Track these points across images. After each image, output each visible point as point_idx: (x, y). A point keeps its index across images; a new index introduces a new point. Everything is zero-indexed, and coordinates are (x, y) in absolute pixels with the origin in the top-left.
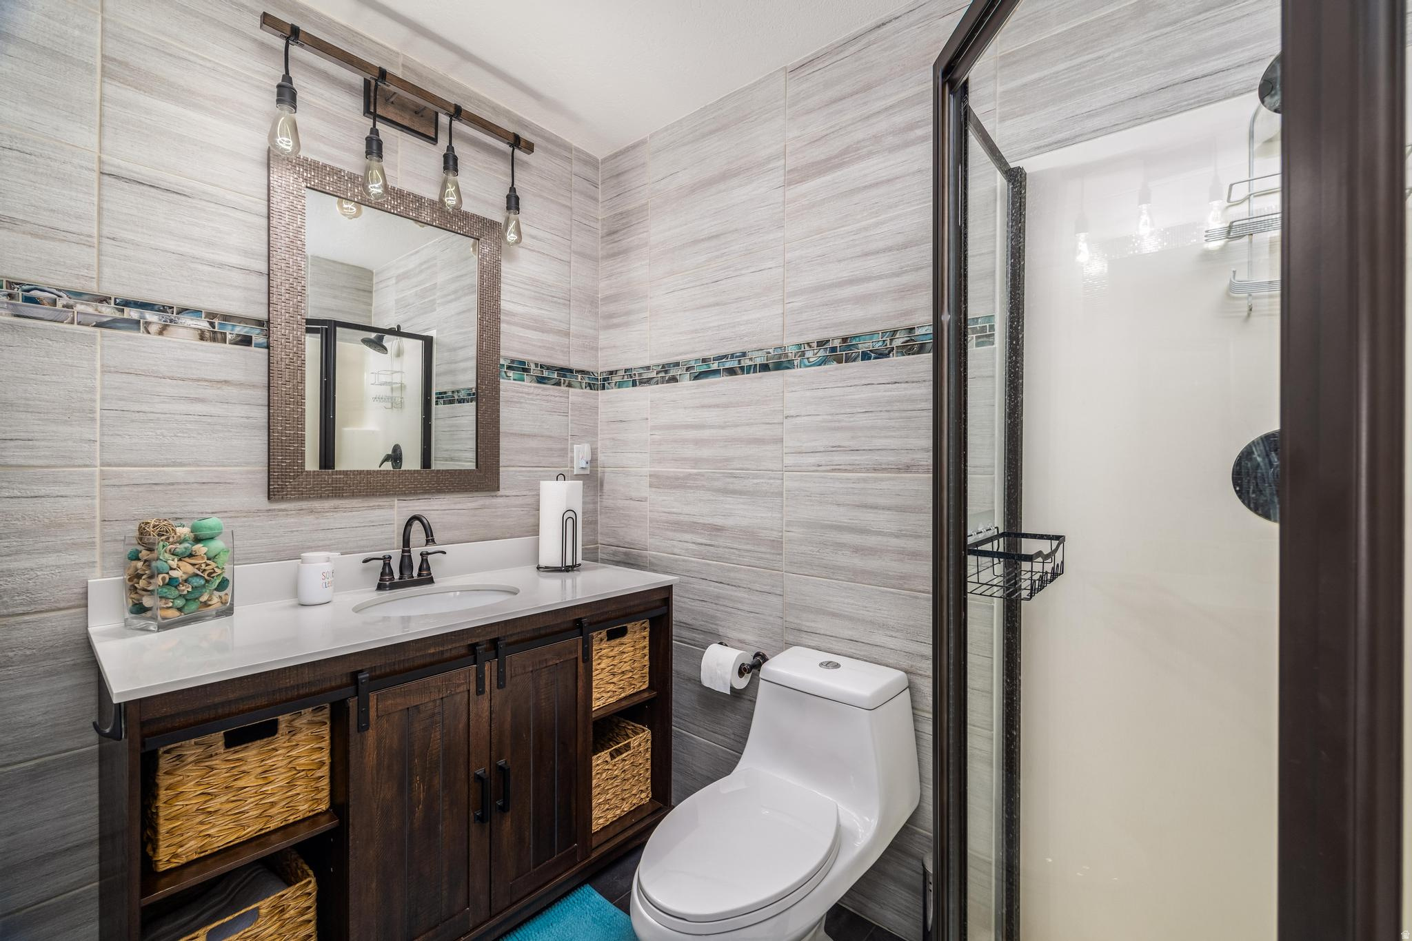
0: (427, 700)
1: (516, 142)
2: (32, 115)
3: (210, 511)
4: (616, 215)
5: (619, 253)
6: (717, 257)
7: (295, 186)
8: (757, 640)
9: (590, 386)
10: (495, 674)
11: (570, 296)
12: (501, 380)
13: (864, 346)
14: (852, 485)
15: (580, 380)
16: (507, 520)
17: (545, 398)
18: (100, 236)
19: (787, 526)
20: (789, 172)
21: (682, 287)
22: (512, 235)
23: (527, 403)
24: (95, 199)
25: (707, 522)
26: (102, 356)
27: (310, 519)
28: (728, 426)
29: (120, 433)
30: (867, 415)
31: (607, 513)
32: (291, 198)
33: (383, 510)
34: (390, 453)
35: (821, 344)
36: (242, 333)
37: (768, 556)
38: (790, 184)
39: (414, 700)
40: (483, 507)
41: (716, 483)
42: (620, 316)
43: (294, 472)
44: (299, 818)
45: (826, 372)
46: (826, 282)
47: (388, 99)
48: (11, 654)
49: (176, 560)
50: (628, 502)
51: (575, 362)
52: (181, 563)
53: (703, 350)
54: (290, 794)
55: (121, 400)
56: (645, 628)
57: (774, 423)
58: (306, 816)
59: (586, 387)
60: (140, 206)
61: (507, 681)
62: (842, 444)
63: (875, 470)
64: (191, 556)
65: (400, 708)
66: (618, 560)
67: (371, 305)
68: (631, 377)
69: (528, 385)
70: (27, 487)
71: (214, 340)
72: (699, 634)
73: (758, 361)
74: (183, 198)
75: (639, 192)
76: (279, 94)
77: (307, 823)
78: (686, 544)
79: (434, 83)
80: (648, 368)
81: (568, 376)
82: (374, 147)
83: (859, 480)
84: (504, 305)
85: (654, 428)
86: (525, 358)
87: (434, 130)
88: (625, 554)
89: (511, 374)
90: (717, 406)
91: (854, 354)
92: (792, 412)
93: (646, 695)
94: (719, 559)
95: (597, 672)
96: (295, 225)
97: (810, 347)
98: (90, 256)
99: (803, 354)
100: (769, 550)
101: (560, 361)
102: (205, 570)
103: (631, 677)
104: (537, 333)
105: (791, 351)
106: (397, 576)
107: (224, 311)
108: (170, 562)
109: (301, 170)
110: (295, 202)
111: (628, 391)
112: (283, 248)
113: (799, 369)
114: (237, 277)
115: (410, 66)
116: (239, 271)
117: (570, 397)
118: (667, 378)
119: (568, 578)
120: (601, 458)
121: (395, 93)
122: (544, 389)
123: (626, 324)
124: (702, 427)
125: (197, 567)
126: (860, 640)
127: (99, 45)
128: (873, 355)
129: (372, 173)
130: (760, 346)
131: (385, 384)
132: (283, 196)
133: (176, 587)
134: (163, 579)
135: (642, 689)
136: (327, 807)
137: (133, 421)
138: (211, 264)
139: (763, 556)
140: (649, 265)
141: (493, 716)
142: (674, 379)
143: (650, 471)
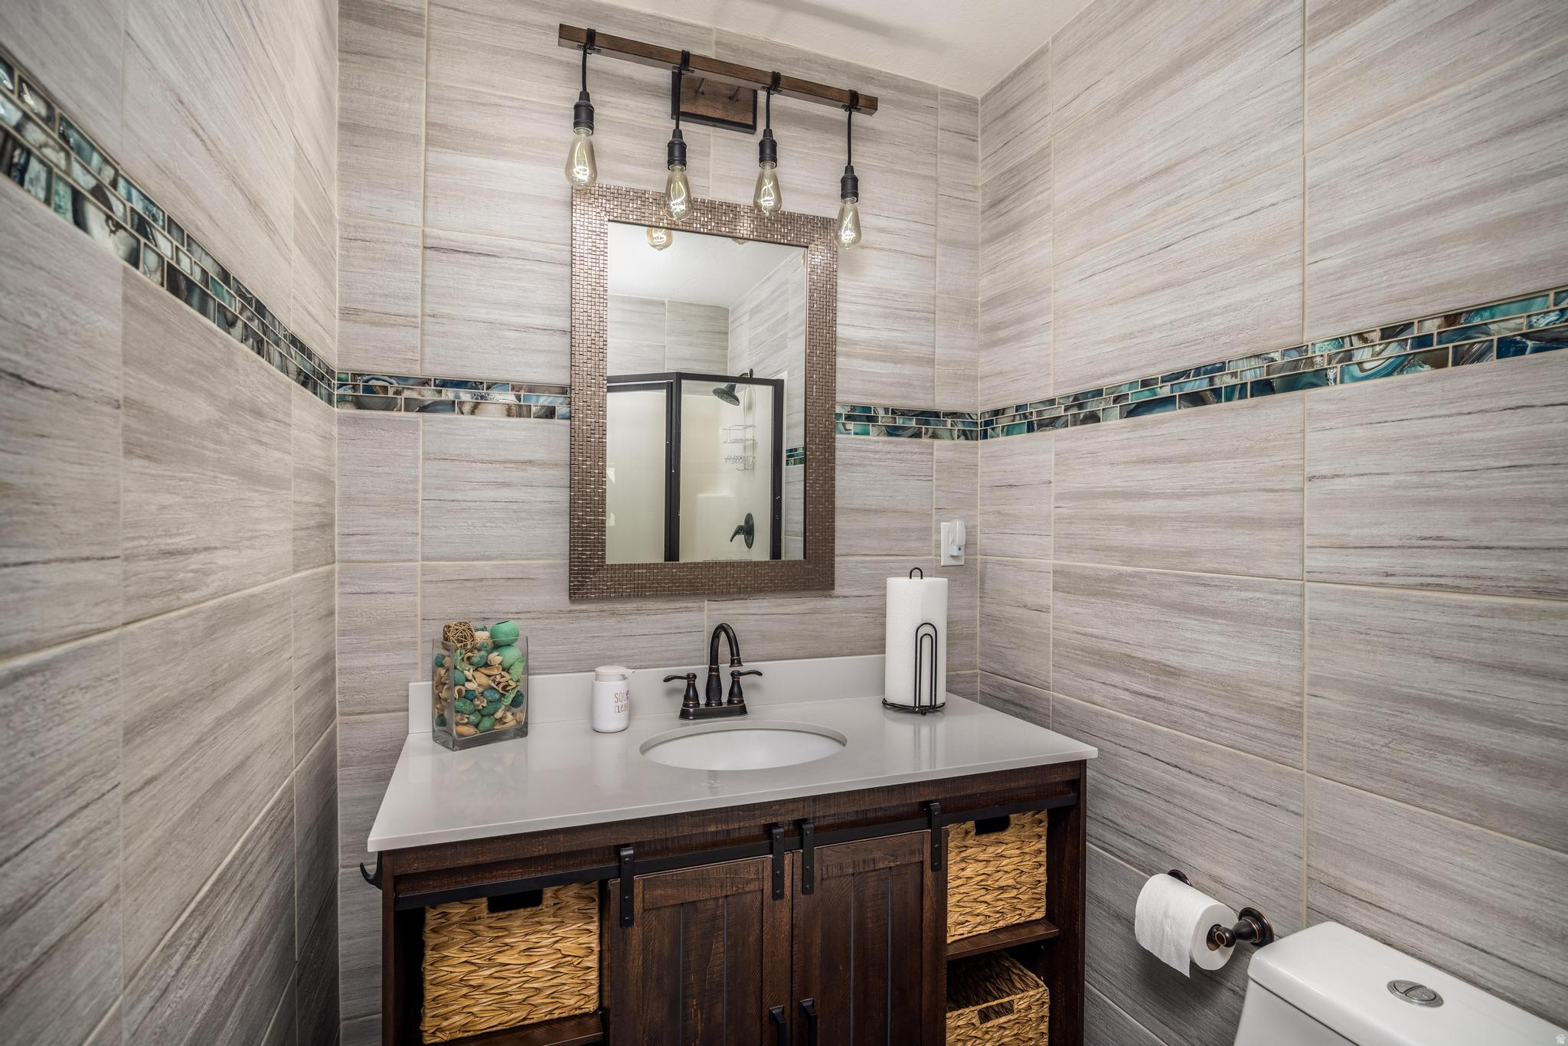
0: (706, 896)
1: (854, 102)
2: (371, 201)
3: (514, 611)
4: (1002, 174)
5: (1007, 231)
6: (1169, 205)
7: (598, 222)
8: (1247, 884)
9: (966, 435)
10: (798, 872)
11: (935, 305)
12: (838, 436)
13: (1502, 328)
14: (1477, 621)
15: (949, 427)
16: (845, 630)
17: (898, 456)
18: (423, 315)
19: (1312, 684)
20: (1313, 16)
21: (1106, 266)
22: (848, 232)
23: (873, 466)
24: (419, 277)
25: (1150, 658)
26: (424, 443)
27: (611, 622)
28: (1190, 495)
29: (438, 524)
30: (1514, 473)
31: (990, 624)
32: (594, 237)
33: (691, 614)
34: (743, 524)
35: (1389, 333)
36: (546, 404)
37: (1269, 735)
38: (1315, 38)
39: (690, 895)
40: (813, 612)
41: (1166, 593)
42: (1008, 327)
43: (594, 566)
44: (564, 1015)
45: (1404, 387)
46: (1403, 209)
47: (698, 91)
48: (351, 753)
49: (472, 670)
50: (1021, 611)
51: (943, 401)
52: (477, 674)
53: (1143, 366)
54: (555, 981)
55: (439, 489)
56: (1041, 821)
57: (1283, 490)
58: (572, 1013)
59: (958, 437)
60: (456, 277)
61: (816, 885)
62: (1447, 533)
63: (1539, 593)
64: (487, 665)
65: (672, 902)
66: (1007, 698)
67: (726, 349)
68: (1026, 418)
69: (876, 440)
70: (363, 583)
71: (520, 415)
72: (1136, 845)
73: (1249, 377)
74: (492, 259)
75: (1037, 131)
76: (577, 116)
77: (573, 1023)
78: (1112, 690)
79: (752, 54)
80: (1052, 402)
81: (932, 422)
82: (677, 153)
83: (1492, 612)
84: (842, 331)
85: (1061, 497)
86: (869, 402)
87: (752, 115)
88: (1016, 689)
89: (851, 425)
90: (1170, 460)
91: (1476, 347)
92: (1324, 469)
93: (1041, 931)
94: (1173, 724)
95: (959, 882)
96: (598, 269)
97: (1365, 340)
98: (413, 337)
99: (1348, 356)
100: (1271, 726)
101: (920, 403)
102: (499, 683)
103: (1014, 898)
104: (888, 364)
105: (1321, 354)
106: (702, 700)
107: (529, 380)
108: (466, 672)
109: (604, 201)
110: (598, 241)
111: (1021, 441)
112: (585, 299)
113: (1340, 387)
114: (541, 340)
115: (725, 41)
116: (543, 332)
117: (935, 453)
118: (1082, 416)
119: (925, 726)
120: (981, 540)
121: (703, 79)
122: (897, 444)
123: (1018, 337)
124: (1141, 495)
125: (492, 678)
126: (1495, 952)
127: (424, 113)
128: (1530, 343)
129: (674, 187)
130: (1256, 348)
131: (736, 441)
132: (586, 236)
133: (472, 701)
134: (460, 691)
135: (1033, 918)
136: (595, 1008)
137: (448, 511)
138: (518, 329)
139: (1259, 733)
140: (1053, 240)
141: (796, 932)
142: (1093, 418)
143: (1054, 565)
